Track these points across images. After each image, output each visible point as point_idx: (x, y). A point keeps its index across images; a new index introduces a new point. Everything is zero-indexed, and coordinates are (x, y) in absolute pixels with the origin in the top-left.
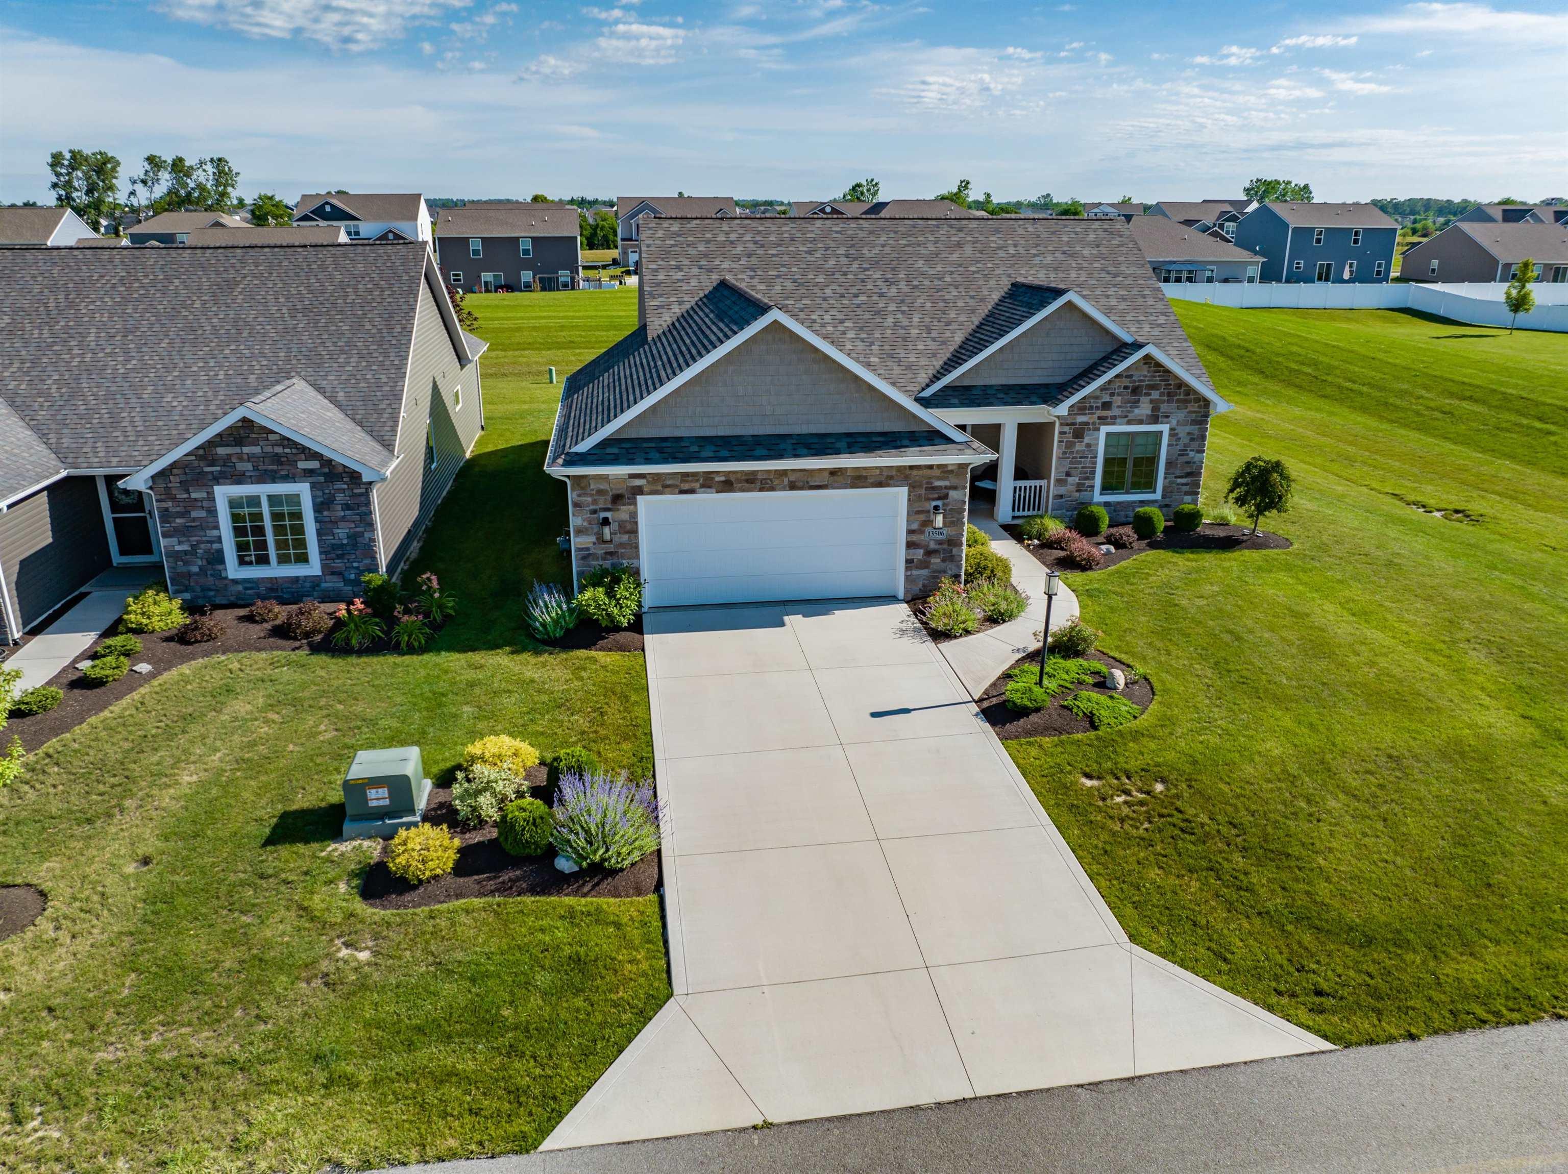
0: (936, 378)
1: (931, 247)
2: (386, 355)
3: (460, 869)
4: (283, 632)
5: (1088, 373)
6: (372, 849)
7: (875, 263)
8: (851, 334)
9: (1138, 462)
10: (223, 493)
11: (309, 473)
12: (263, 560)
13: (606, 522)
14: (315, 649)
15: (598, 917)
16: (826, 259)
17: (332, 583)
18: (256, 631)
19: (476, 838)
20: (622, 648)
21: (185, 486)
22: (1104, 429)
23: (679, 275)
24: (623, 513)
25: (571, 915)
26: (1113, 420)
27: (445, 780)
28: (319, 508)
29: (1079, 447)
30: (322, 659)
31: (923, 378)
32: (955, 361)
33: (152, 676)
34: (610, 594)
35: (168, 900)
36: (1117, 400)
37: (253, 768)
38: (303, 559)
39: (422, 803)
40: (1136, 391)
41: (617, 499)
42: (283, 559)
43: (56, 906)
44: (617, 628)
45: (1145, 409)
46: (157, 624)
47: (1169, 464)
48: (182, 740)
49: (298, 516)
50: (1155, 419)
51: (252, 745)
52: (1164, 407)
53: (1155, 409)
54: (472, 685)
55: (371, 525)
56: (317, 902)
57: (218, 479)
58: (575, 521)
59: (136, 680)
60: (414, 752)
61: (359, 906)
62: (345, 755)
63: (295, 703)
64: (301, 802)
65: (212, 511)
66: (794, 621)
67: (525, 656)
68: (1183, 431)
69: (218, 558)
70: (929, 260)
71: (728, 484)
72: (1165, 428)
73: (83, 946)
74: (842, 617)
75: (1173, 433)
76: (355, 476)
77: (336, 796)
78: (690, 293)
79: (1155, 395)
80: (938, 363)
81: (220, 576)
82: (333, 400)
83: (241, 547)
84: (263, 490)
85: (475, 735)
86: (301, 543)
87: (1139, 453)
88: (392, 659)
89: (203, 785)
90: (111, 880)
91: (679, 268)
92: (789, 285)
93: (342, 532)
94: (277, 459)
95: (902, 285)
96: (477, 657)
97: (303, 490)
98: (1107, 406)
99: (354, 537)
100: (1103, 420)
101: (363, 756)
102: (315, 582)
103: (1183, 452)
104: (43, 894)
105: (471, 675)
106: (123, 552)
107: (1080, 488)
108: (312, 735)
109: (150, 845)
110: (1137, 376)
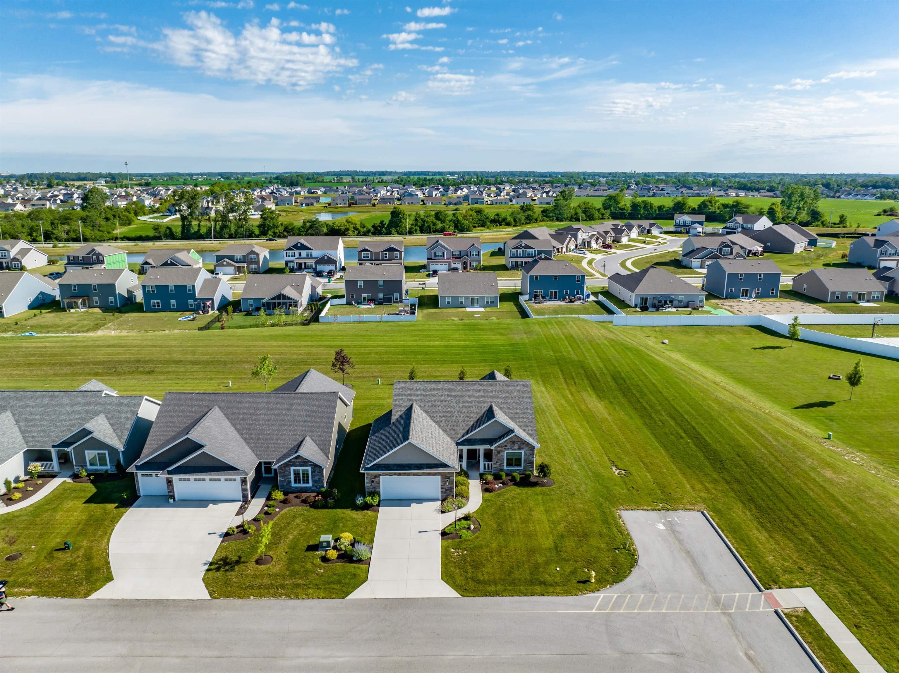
0: (462, 437)
1: (471, 392)
2: (328, 429)
3: (338, 558)
4: (304, 501)
5: (501, 437)
6: (323, 553)
7: (455, 397)
8: (443, 422)
9: (516, 459)
10: (292, 469)
11: (311, 465)
12: (300, 483)
13: (373, 482)
14: (311, 507)
15: (359, 568)
16: (441, 396)
17: (314, 488)
18: (299, 501)
19: (341, 553)
20: (374, 511)
21: (285, 467)
22: (506, 452)
23: (402, 402)
24: (377, 479)
25: (354, 567)
26: (508, 449)
27: (336, 540)
28: (312, 472)
29: (499, 456)
30: (312, 509)
31: (459, 436)
32: (467, 432)
33: (280, 512)
34: (372, 499)
35: (291, 560)
36: (509, 445)
37: (302, 535)
38: (308, 483)
39: (332, 545)
40: (514, 442)
41: (376, 477)
42: (304, 483)
43: (274, 559)
44: (373, 506)
45: (516, 447)
46: (278, 498)
47: (525, 460)
48: (288, 528)
49: (308, 474)
50: (519, 449)
51: (301, 530)
52: (522, 447)
53: (519, 447)
54: (342, 518)
55: (323, 476)
56: (315, 562)
57: (291, 466)
58: (366, 481)
59: (277, 513)
60: (331, 536)
61: (321, 563)
62: (318, 534)
63: (308, 521)
64: (311, 543)
65: (290, 472)
66: (413, 505)
67: (354, 511)
68: (528, 452)
69: (290, 482)
70: (470, 397)
71: (400, 474)
72: (523, 452)
73: (280, 566)
74: (425, 504)
75: (525, 453)
76: (320, 467)
77: (317, 543)
78: (404, 407)
79: (519, 443)
80: (464, 431)
81: (290, 486)
82: (316, 443)
83: (295, 480)
84: (301, 468)
85: (343, 532)
86: (308, 480)
87: (517, 457)
88: (327, 510)
89: (293, 539)
90: (282, 556)
91: (402, 399)
92: (430, 405)
93: (317, 478)
94: (304, 462)
95: (460, 405)
96: (344, 511)
97: (309, 469)
98: (506, 446)
99: (319, 479)
100: (505, 449)
101: (322, 536)
102: (310, 488)
103: (528, 458)
104: (272, 557)
105: (342, 515)
106: (265, 473)
107: (500, 466)
108: (312, 529)
109: (287, 550)
110: (513, 439)
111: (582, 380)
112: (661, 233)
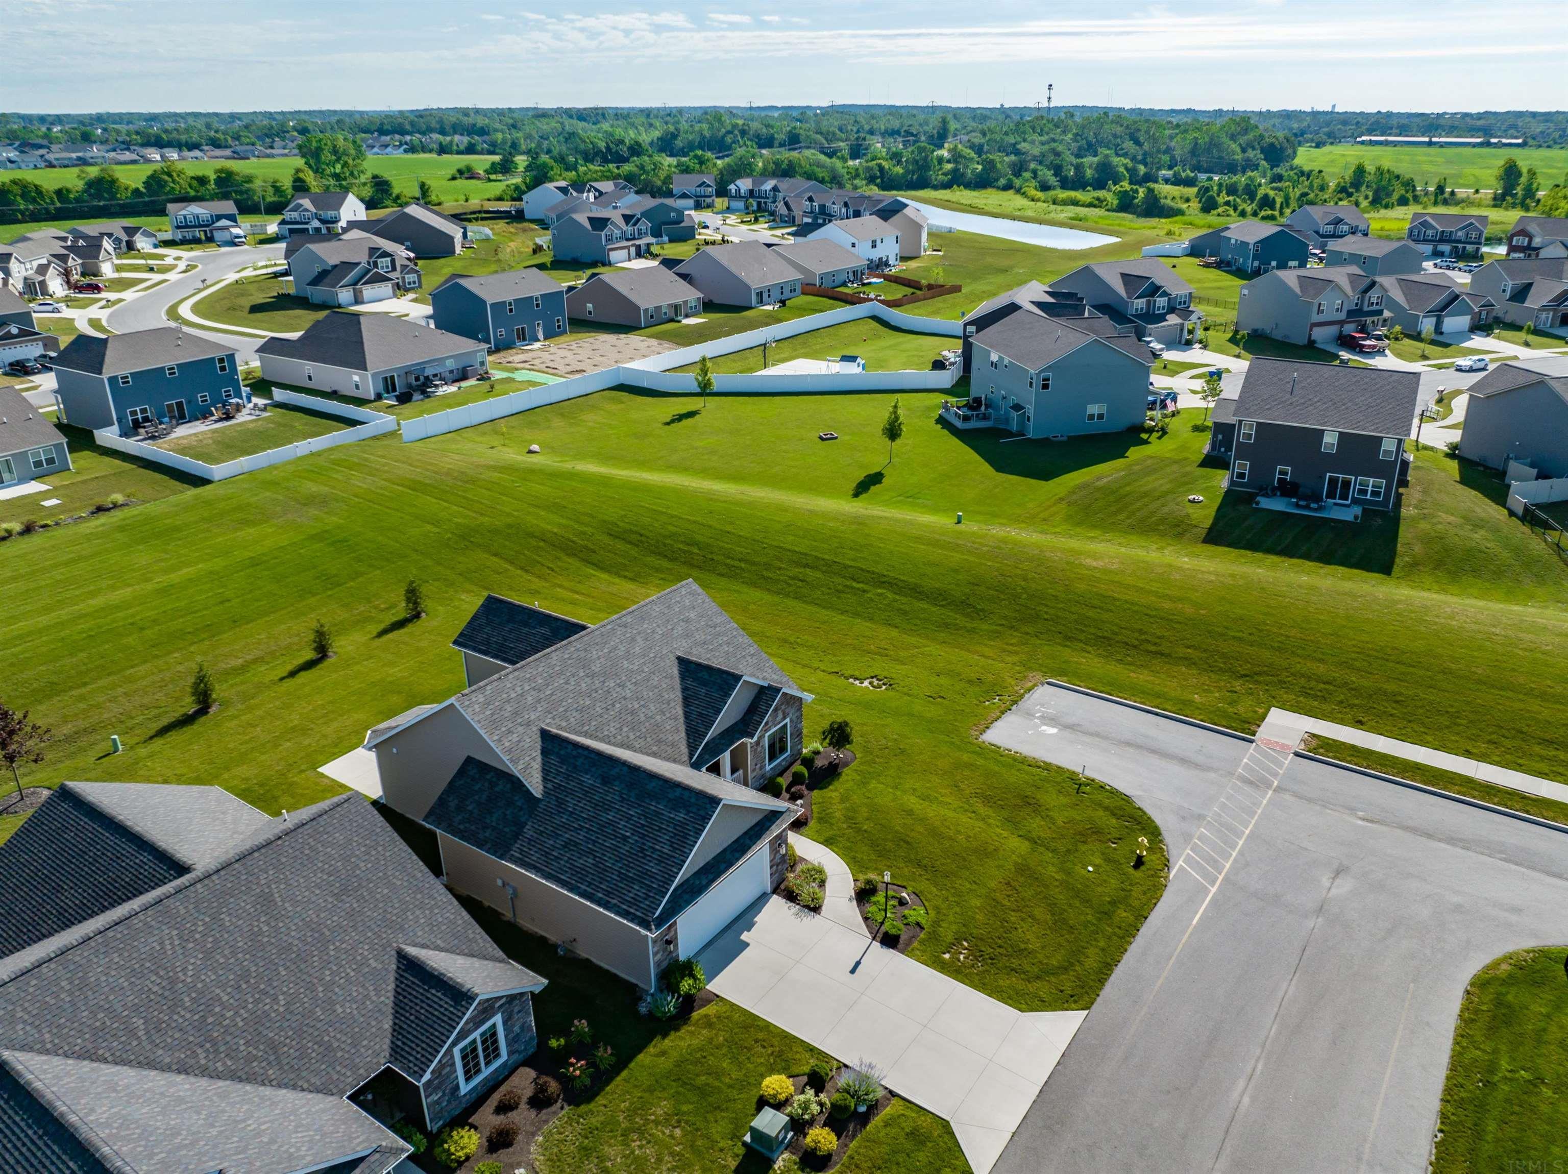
0: (694, 748)
1: (622, 647)
4: (542, 1104)
5: (755, 710)
6: (790, 1156)
7: (605, 674)
9: (779, 741)
10: (457, 1050)
12: (478, 1071)
15: (894, 1117)
17: (514, 1058)
18: (519, 1111)
20: (708, 1001)
22: (767, 735)
23: (515, 737)
24: (673, 931)
26: (770, 729)
28: (505, 1023)
29: (759, 749)
30: (587, 1104)
32: (694, 732)
38: (498, 1055)
41: (671, 926)
42: (488, 1064)
44: (698, 992)
45: (780, 715)
47: (791, 735)
49: (494, 1034)
50: (784, 718)
52: (787, 711)
53: (784, 713)
54: (679, 1065)
57: (455, 1044)
58: (654, 949)
62: (704, 1134)
64: (730, 1163)
65: (453, 1065)
66: (746, 936)
68: (794, 718)
69: (456, 1089)
70: (629, 660)
72: (788, 720)
75: (791, 720)
77: (739, 1151)
78: (531, 748)
79: (783, 707)
80: (683, 735)
81: (458, 1098)
82: (440, 949)
83: (466, 1073)
84: (478, 1033)
86: (496, 1049)
87: (780, 736)
88: (618, 1078)
92: (576, 714)
93: (517, 1028)
94: (485, 1010)
96: (651, 1050)
97: (498, 1018)
99: (522, 1026)
100: (766, 731)
102: (505, 1063)
103: (795, 727)
105: (668, 1061)
111: (559, 559)
112: (156, 246)
